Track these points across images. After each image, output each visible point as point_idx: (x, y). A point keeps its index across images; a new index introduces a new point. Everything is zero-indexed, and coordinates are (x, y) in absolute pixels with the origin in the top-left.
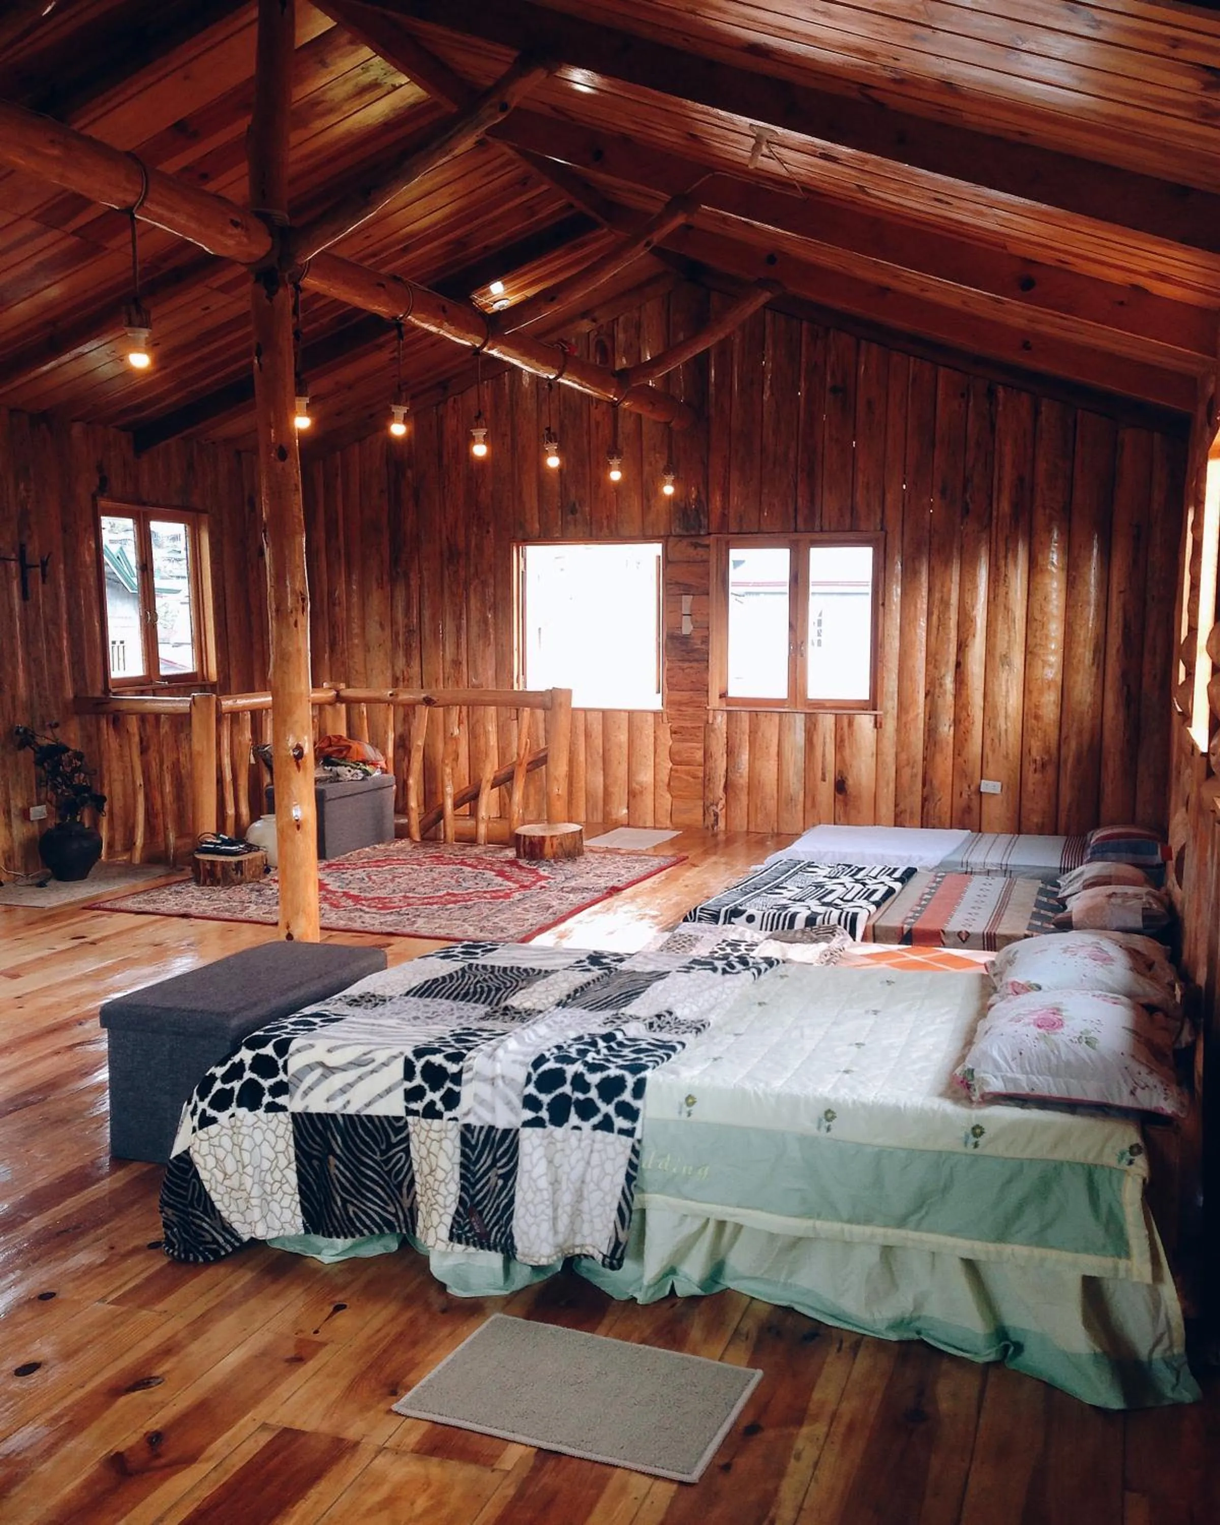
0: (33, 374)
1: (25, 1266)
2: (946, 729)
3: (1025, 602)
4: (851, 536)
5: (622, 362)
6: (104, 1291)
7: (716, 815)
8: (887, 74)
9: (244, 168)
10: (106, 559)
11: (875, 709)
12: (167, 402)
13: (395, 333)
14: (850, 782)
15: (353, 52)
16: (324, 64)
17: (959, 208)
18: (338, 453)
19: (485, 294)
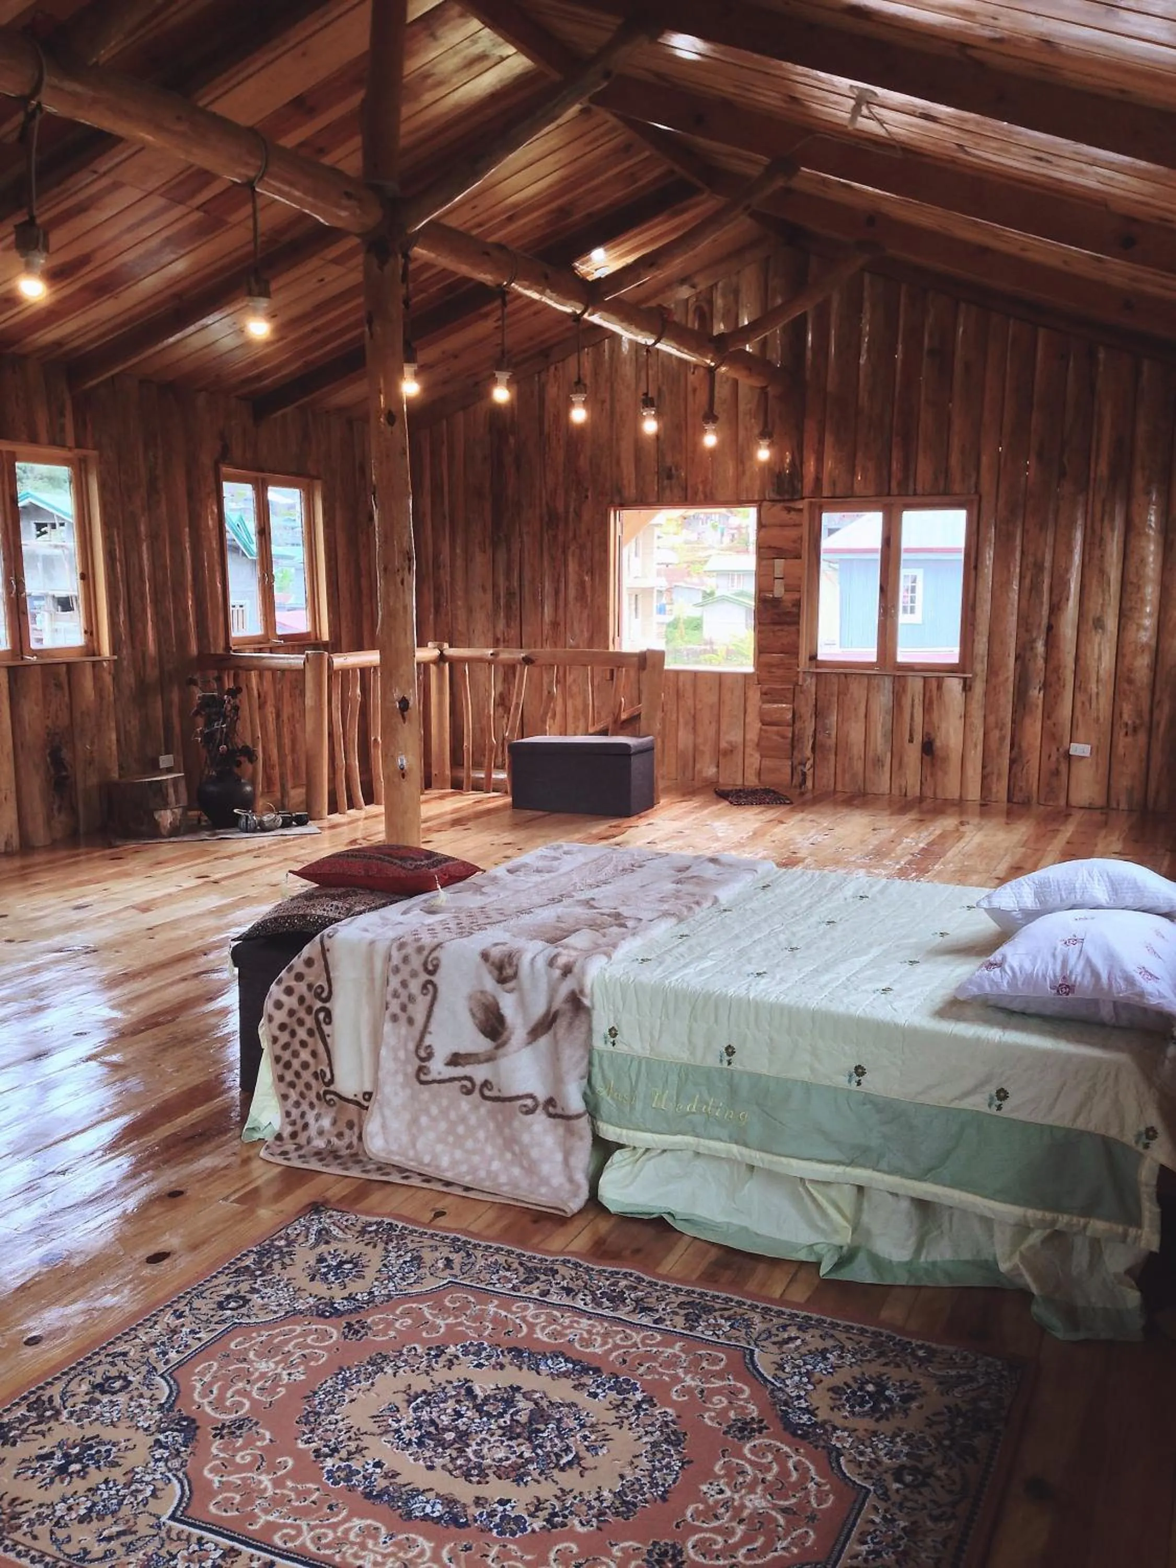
0: (160, 346)
1: (156, 1168)
2: (1036, 692)
3: (1120, 565)
4: (946, 499)
5: (720, 328)
6: (227, 1192)
7: (804, 774)
8: (987, 33)
9: (357, 141)
10: (227, 527)
11: (964, 672)
12: (284, 372)
13: (498, 303)
14: (938, 743)
15: (463, 25)
16: (434, 37)
17: (1058, 166)
18: (445, 422)
19: (587, 261)
